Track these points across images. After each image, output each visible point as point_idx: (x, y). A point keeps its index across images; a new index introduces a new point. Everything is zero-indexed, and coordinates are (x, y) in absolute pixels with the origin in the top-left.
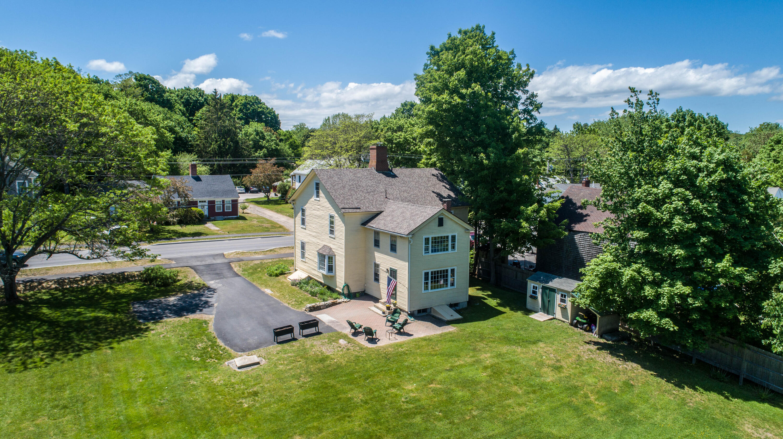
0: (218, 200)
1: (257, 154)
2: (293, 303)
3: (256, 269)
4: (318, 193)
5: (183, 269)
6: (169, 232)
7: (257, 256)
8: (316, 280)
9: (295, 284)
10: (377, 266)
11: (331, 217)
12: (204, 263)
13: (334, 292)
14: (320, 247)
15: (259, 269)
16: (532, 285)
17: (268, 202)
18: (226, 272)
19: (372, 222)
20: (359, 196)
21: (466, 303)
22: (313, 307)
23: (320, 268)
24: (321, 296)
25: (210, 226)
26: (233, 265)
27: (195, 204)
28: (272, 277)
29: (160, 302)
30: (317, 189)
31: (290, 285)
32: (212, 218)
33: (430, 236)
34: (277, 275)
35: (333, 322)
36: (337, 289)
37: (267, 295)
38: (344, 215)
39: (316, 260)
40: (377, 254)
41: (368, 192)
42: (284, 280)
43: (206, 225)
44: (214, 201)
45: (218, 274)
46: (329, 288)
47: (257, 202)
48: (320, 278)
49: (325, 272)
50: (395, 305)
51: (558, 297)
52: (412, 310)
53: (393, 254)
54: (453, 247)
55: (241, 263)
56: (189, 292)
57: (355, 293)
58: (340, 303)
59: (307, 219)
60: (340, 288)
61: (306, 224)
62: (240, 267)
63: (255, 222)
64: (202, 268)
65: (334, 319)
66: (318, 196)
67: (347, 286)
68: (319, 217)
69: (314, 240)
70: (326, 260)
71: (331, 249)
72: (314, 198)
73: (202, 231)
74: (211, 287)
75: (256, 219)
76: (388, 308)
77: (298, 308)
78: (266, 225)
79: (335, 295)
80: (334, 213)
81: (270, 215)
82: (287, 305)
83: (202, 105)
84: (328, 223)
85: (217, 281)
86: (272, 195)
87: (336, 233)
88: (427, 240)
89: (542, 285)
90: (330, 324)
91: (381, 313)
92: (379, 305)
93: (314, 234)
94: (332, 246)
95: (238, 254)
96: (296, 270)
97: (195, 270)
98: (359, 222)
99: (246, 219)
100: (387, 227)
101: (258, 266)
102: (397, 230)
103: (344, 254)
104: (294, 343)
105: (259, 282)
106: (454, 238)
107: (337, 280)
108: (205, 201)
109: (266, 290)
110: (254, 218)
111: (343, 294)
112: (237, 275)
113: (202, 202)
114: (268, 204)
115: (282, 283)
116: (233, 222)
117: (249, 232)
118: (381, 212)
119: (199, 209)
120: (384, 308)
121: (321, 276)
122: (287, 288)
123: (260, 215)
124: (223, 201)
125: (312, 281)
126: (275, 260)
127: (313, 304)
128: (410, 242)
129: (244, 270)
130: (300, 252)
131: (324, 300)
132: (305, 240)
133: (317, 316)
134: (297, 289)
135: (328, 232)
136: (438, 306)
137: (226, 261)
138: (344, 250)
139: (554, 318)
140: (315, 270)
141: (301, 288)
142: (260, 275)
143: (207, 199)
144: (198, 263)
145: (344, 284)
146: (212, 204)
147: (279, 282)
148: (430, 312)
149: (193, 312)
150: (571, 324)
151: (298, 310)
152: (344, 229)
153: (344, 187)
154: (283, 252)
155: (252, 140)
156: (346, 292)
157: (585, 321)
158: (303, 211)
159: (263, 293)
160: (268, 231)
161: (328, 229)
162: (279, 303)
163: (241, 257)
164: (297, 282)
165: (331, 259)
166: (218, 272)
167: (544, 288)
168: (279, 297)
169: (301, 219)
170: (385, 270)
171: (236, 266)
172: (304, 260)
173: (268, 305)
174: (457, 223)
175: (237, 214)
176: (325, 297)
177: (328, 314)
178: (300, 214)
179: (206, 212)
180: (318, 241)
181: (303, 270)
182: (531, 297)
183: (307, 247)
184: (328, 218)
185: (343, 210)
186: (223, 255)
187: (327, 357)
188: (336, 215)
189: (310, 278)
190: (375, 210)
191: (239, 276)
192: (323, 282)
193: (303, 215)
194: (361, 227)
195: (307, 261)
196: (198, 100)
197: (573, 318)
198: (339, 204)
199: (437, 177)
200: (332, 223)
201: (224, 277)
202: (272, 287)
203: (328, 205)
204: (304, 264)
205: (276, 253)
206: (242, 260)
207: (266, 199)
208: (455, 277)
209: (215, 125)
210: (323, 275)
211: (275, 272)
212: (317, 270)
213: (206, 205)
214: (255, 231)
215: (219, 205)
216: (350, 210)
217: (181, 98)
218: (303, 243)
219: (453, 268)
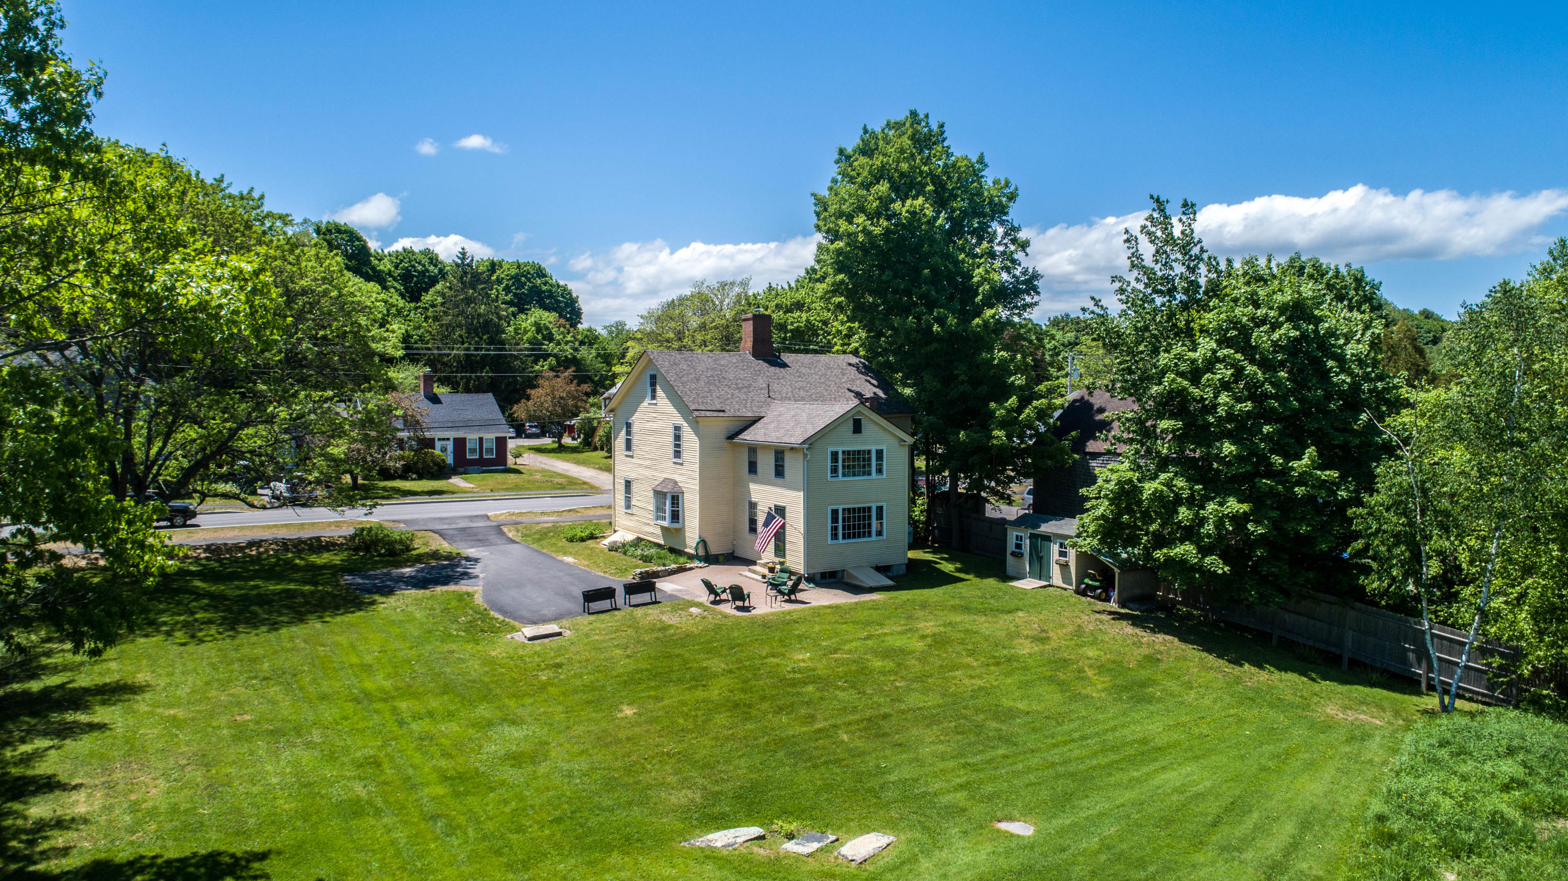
0: (472, 437)
1: (537, 367)
2: (613, 571)
3: (545, 534)
4: (654, 391)
5: (419, 534)
6: (384, 489)
7: (546, 518)
8: (649, 541)
9: (613, 548)
10: (753, 506)
11: (677, 428)
12: (454, 526)
13: (680, 555)
14: (656, 483)
15: (552, 533)
16: (1015, 533)
17: (561, 449)
18: (493, 537)
19: (746, 432)
20: (723, 393)
21: (904, 567)
22: (647, 572)
23: (658, 518)
24: (659, 560)
25: (457, 481)
26: (505, 529)
27: (430, 443)
28: (574, 544)
29: (389, 574)
30: (653, 384)
31: (606, 551)
32: (462, 470)
33: (840, 450)
34: (582, 540)
35: (679, 590)
36: (686, 549)
37: (568, 564)
38: (697, 422)
39: (651, 506)
40: (753, 487)
41: (738, 388)
42: (596, 545)
43: (451, 481)
44: (465, 439)
45: (481, 539)
46: (672, 550)
47: (539, 450)
48: (658, 536)
49: (666, 523)
50: (782, 565)
51: (1055, 548)
52: (812, 571)
53: (780, 481)
54: (880, 471)
55: (519, 527)
56: (434, 563)
57: (717, 555)
58: (691, 569)
59: (635, 441)
60: (691, 547)
61: (634, 448)
62: (517, 531)
63: (538, 477)
64: (451, 532)
65: (681, 588)
66: (654, 397)
67: (703, 542)
68: (655, 432)
69: (647, 473)
70: (668, 502)
71: (676, 483)
72: (648, 401)
73: (445, 489)
74: (471, 555)
75: (540, 472)
76: (772, 570)
77: (621, 577)
78: (560, 480)
79: (682, 560)
80: (680, 421)
81: (565, 467)
82: (601, 574)
83: (433, 281)
84: (671, 439)
85: (479, 549)
86: (567, 440)
87: (685, 455)
88: (835, 455)
89: (1030, 531)
90: (676, 593)
91: (759, 578)
92: (757, 568)
93: (647, 463)
94: (677, 478)
95: (513, 515)
96: (615, 530)
97: (441, 535)
98: (723, 436)
99: (522, 473)
100: (770, 437)
101: (549, 530)
102: (786, 439)
103: (698, 488)
104: (616, 613)
105: (553, 549)
106: (880, 453)
107: (687, 534)
108: (448, 439)
109: (565, 558)
110: (536, 471)
111: (697, 558)
112: (514, 542)
113: (444, 439)
114: (560, 452)
115: (591, 549)
116: (500, 477)
117: (529, 489)
118: (760, 418)
119: (437, 452)
120: (765, 571)
121: (658, 531)
122: (602, 555)
123: (546, 467)
124: (481, 439)
125: (642, 543)
126: (578, 523)
127: (646, 569)
128: (805, 456)
129: (525, 535)
130: (623, 498)
131: (664, 565)
132: (632, 476)
134: (619, 554)
135: (672, 456)
136: (855, 568)
137: (491, 523)
138: (697, 482)
139: (1050, 586)
140: (648, 524)
141: (625, 553)
142: (554, 540)
143: (452, 434)
144: (446, 527)
145: (697, 540)
146: (460, 444)
147: (586, 548)
148: (841, 576)
149: (445, 583)
150: (1077, 592)
151: (620, 579)
152: (698, 445)
153: (698, 380)
154: (591, 513)
155: (529, 341)
156: (701, 552)
157: (1097, 584)
158: (629, 426)
159: (562, 561)
160: (563, 488)
161: (671, 450)
162: (586, 572)
163: (519, 519)
164: (619, 545)
165: (676, 500)
166: (480, 537)
167: (1033, 537)
168: (588, 566)
169: (624, 441)
170: (767, 510)
171: (510, 531)
172: (629, 511)
173: (571, 573)
174: (885, 429)
175: (505, 464)
176: (667, 562)
177: (673, 581)
178: (623, 432)
180: (655, 473)
181: (628, 529)
182: (1013, 554)
183: (635, 487)
184: (671, 431)
185: (696, 413)
186: (488, 517)
187: (670, 626)
188: (685, 424)
189: (639, 539)
190: (750, 415)
191: (518, 543)
192: (662, 542)
193: (629, 433)
194: (726, 444)
195: (634, 512)
196: (427, 271)
197: (1080, 581)
198: (690, 404)
199: (858, 368)
200: (677, 438)
201: (491, 544)
202: (575, 555)
203: (671, 409)
204: (631, 517)
205: (579, 514)
206: (522, 522)
207: (556, 445)
208: (884, 521)
209: (462, 313)
210: (663, 528)
211: (580, 534)
212: (652, 523)
213: (450, 446)
214: (539, 488)
215: (473, 446)
216: (708, 414)
217: (396, 267)
218: (628, 484)
219: (880, 504)
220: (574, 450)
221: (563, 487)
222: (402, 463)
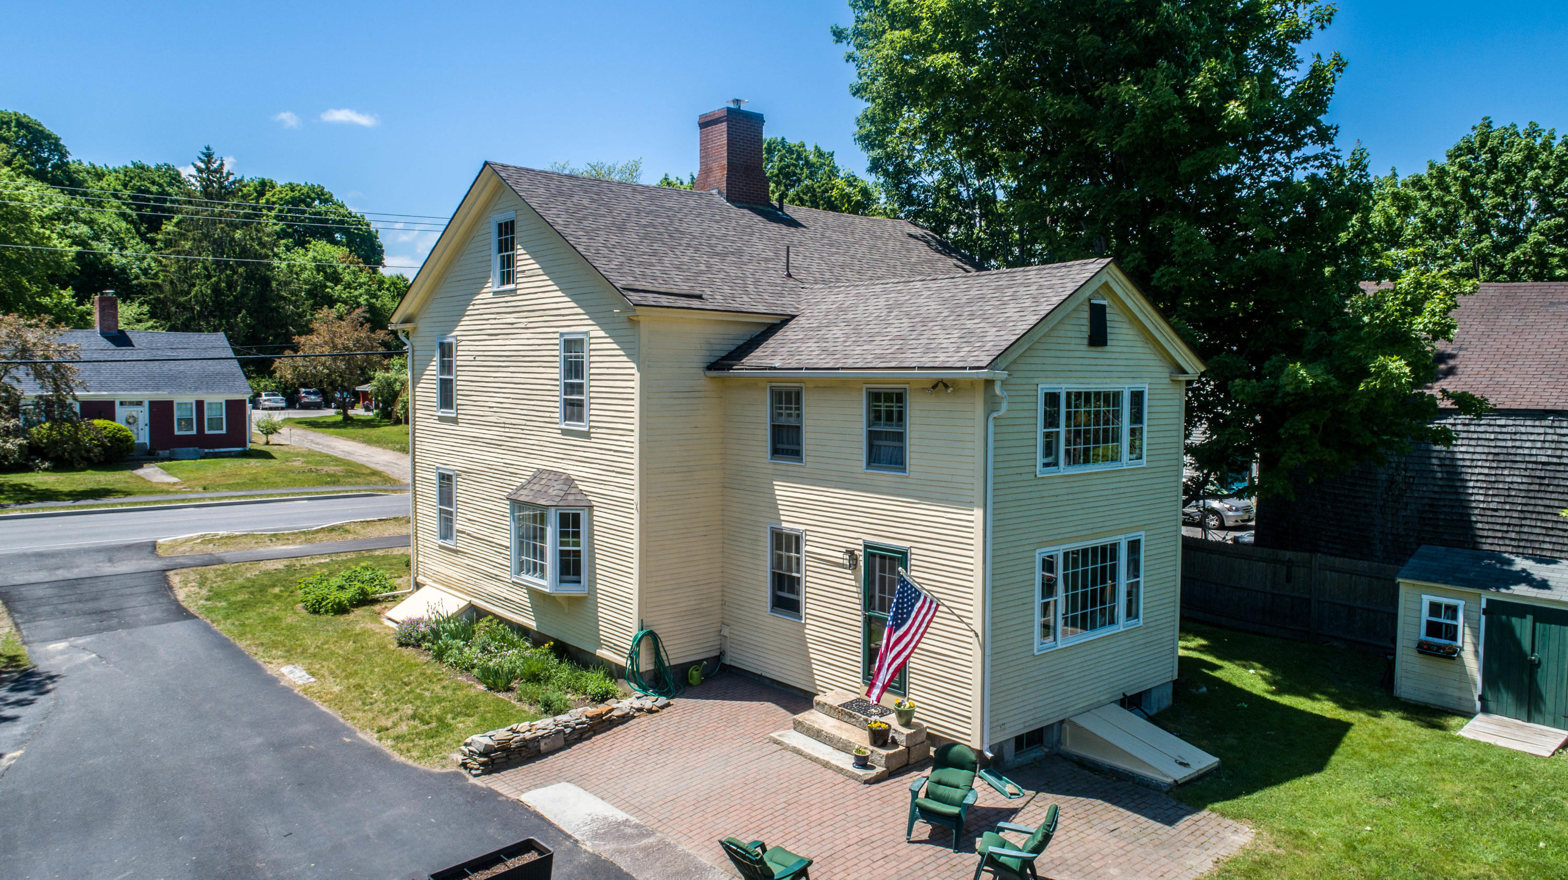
0: (184, 400)
2: (404, 728)
3: (263, 589)
4: (508, 264)
8: (502, 620)
9: (412, 638)
10: (787, 542)
11: (572, 345)
12: (58, 575)
13: (586, 667)
14: (518, 482)
15: (277, 590)
16: (1427, 599)
17: (348, 421)
19: (758, 352)
20: (686, 259)
21: (1169, 690)
22: (504, 747)
23: (522, 567)
24: (531, 687)
25: (153, 473)
26: (175, 579)
27: (105, 409)
28: (324, 618)
30: (506, 244)
31: (393, 646)
32: (162, 454)
33: (1063, 387)
34: (341, 609)
35: (614, 831)
36: (603, 653)
37: (286, 693)
38: (633, 322)
39: (506, 537)
40: (784, 491)
41: (718, 254)
42: (371, 626)
43: (140, 472)
44: (172, 402)
45: (103, 612)
46: (563, 651)
47: (314, 424)
48: (520, 608)
49: (546, 584)
50: (906, 717)
52: (1001, 738)
53: (886, 476)
54: (1136, 446)
55: (210, 572)
57: (683, 669)
58: (625, 719)
59: (462, 380)
60: (614, 648)
61: (458, 400)
62: (201, 585)
63: (298, 464)
64: (40, 592)
65: (621, 816)
66: (507, 276)
67: (651, 637)
68: (513, 358)
69: (492, 457)
70: (551, 531)
71: (569, 481)
72: (493, 284)
74: (42, 667)
75: (303, 456)
76: (880, 738)
77: (426, 753)
78: (331, 469)
79: (594, 681)
80: (583, 326)
81: (347, 448)
82: (370, 738)
84: (556, 373)
85: (81, 641)
87: (595, 412)
88: (1052, 399)
89: (1485, 596)
90: (605, 849)
91: (846, 761)
92: (813, 718)
93: (494, 433)
94: (573, 470)
95: (210, 541)
96: (418, 586)
97: (8, 605)
98: (698, 359)
99: (272, 457)
100: (846, 356)
101: (274, 579)
102: (917, 359)
103: (636, 496)
105: (266, 637)
106: (1137, 398)
107: (602, 612)
108: (139, 403)
109: (285, 670)
110: (297, 455)
111: (633, 676)
112: (181, 613)
113: (132, 403)
114: (344, 427)
115: (356, 638)
116: (229, 464)
117: (274, 485)
118: (786, 320)
119: (119, 424)
120: (860, 738)
121: (521, 597)
122: (379, 660)
123: (318, 449)
124: (200, 404)
125: (483, 623)
126: (343, 557)
127: (502, 733)
128: (992, 404)
129: (216, 595)
130: (435, 513)
131: (549, 708)
132: (454, 464)
133: (527, 798)
134: (423, 658)
135: (558, 414)
136: (1088, 710)
137: (154, 564)
138: (635, 482)
140: (496, 578)
141: (439, 656)
142: (276, 609)
143: (148, 395)
145: (634, 630)
146: (161, 411)
147: (346, 635)
148: (1059, 741)
151: (424, 766)
152: (636, 384)
153: (621, 228)
154: (374, 532)
155: (306, 282)
156: (646, 664)
158: (446, 351)
159: (272, 682)
160: (335, 483)
161: (555, 400)
162: (332, 729)
164: (423, 628)
165: (571, 525)
166: (103, 604)
167: (1498, 612)
168: (338, 701)
169: (436, 385)
170: (840, 557)
171: (185, 583)
172: (449, 543)
173: (279, 746)
175: (242, 443)
176: (551, 692)
177: (581, 781)
178: (434, 367)
179: (142, 436)
180: (510, 458)
181: (447, 583)
182: (1423, 649)
183: (461, 491)
184: (557, 354)
185: (635, 297)
186: (154, 546)
188: (597, 331)
189: (474, 613)
190: (761, 308)
191: (190, 616)
192: (532, 624)
193: (446, 367)
194: (704, 382)
195: (461, 546)
198: (613, 277)
199: (928, 242)
200: (574, 368)
202: (312, 659)
203: (555, 298)
204: (453, 558)
205: (350, 537)
206: (221, 561)
207: (340, 418)
208: (1142, 579)
209: (206, 236)
210: (534, 594)
211: (336, 596)
212: (506, 576)
213: (143, 415)
214: (293, 483)
215: (186, 414)
216: (664, 300)
217: (125, 186)
218: (445, 479)
219: (1133, 536)
220: (367, 424)
221: (334, 480)
222: (21, 441)
